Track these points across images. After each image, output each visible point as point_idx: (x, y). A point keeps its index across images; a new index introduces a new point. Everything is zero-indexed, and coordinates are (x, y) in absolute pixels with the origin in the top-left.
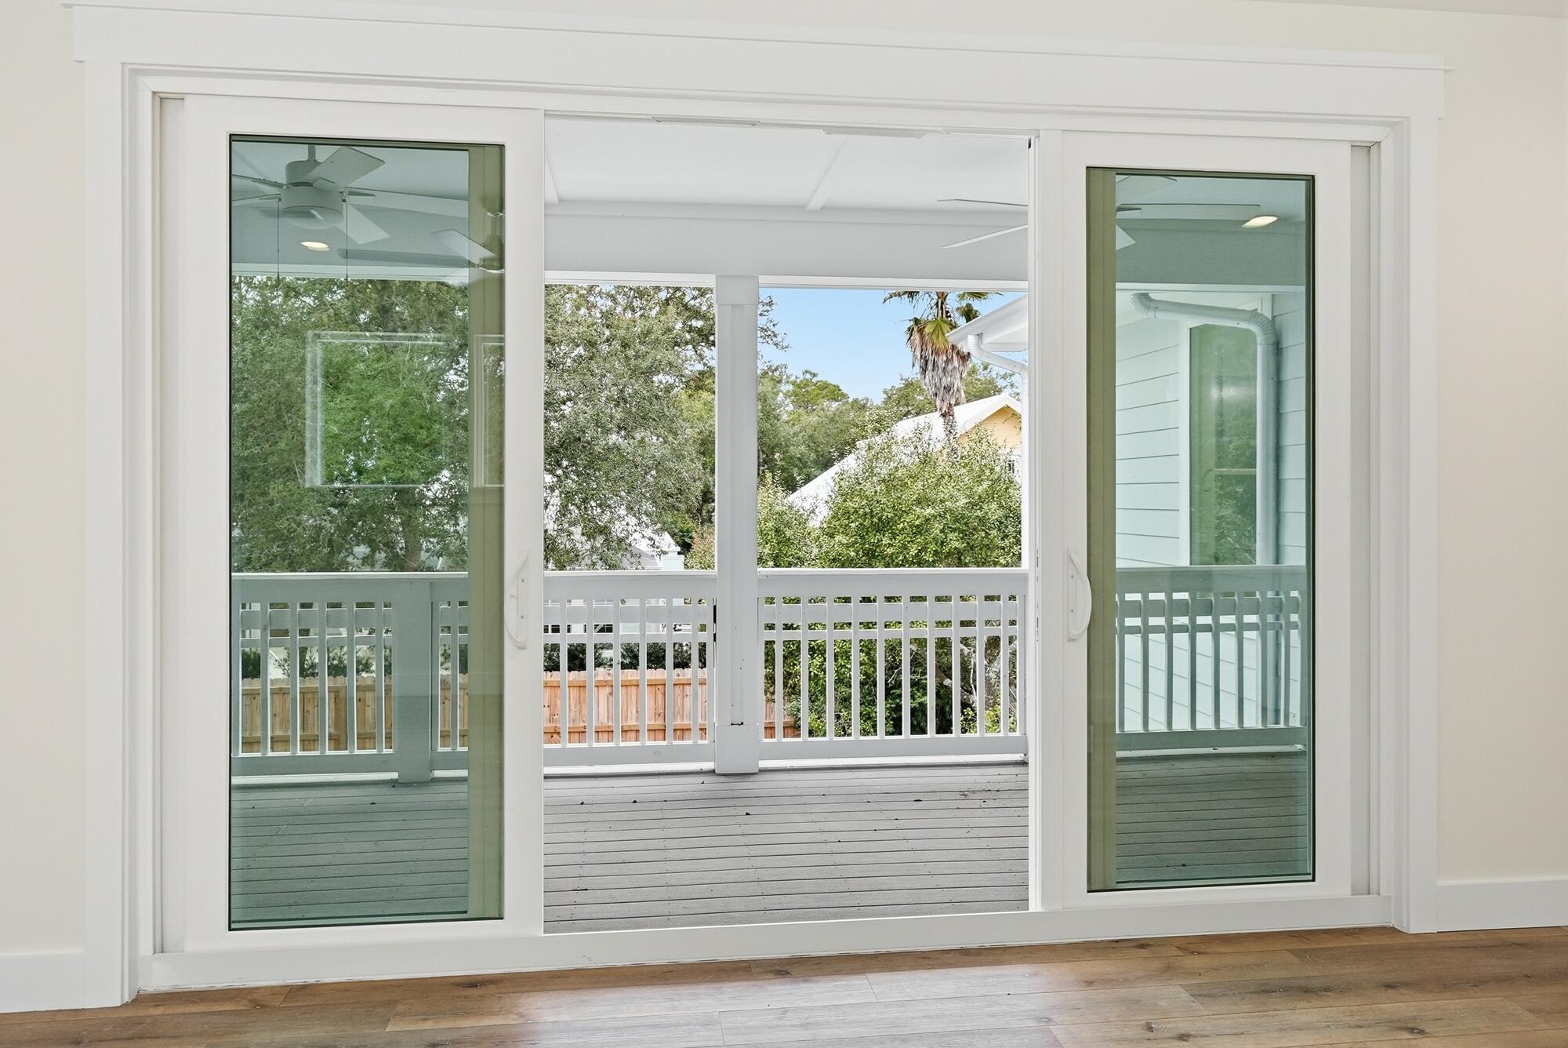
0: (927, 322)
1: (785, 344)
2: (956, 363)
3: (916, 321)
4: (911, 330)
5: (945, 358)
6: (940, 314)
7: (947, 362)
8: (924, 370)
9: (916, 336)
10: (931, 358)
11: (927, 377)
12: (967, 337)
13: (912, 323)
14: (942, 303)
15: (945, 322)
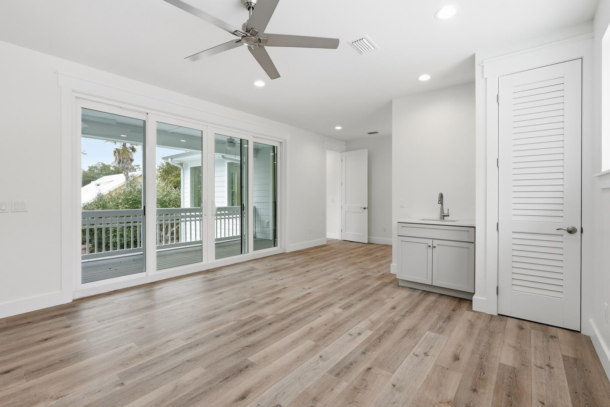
0: (120, 150)
1: (85, 153)
2: (129, 162)
3: (117, 149)
4: (115, 152)
5: (126, 160)
6: (124, 149)
7: (127, 161)
8: (119, 163)
9: (117, 154)
10: (122, 160)
11: (120, 165)
12: (168, 159)
13: (115, 150)
14: (125, 145)
15: (126, 150)
